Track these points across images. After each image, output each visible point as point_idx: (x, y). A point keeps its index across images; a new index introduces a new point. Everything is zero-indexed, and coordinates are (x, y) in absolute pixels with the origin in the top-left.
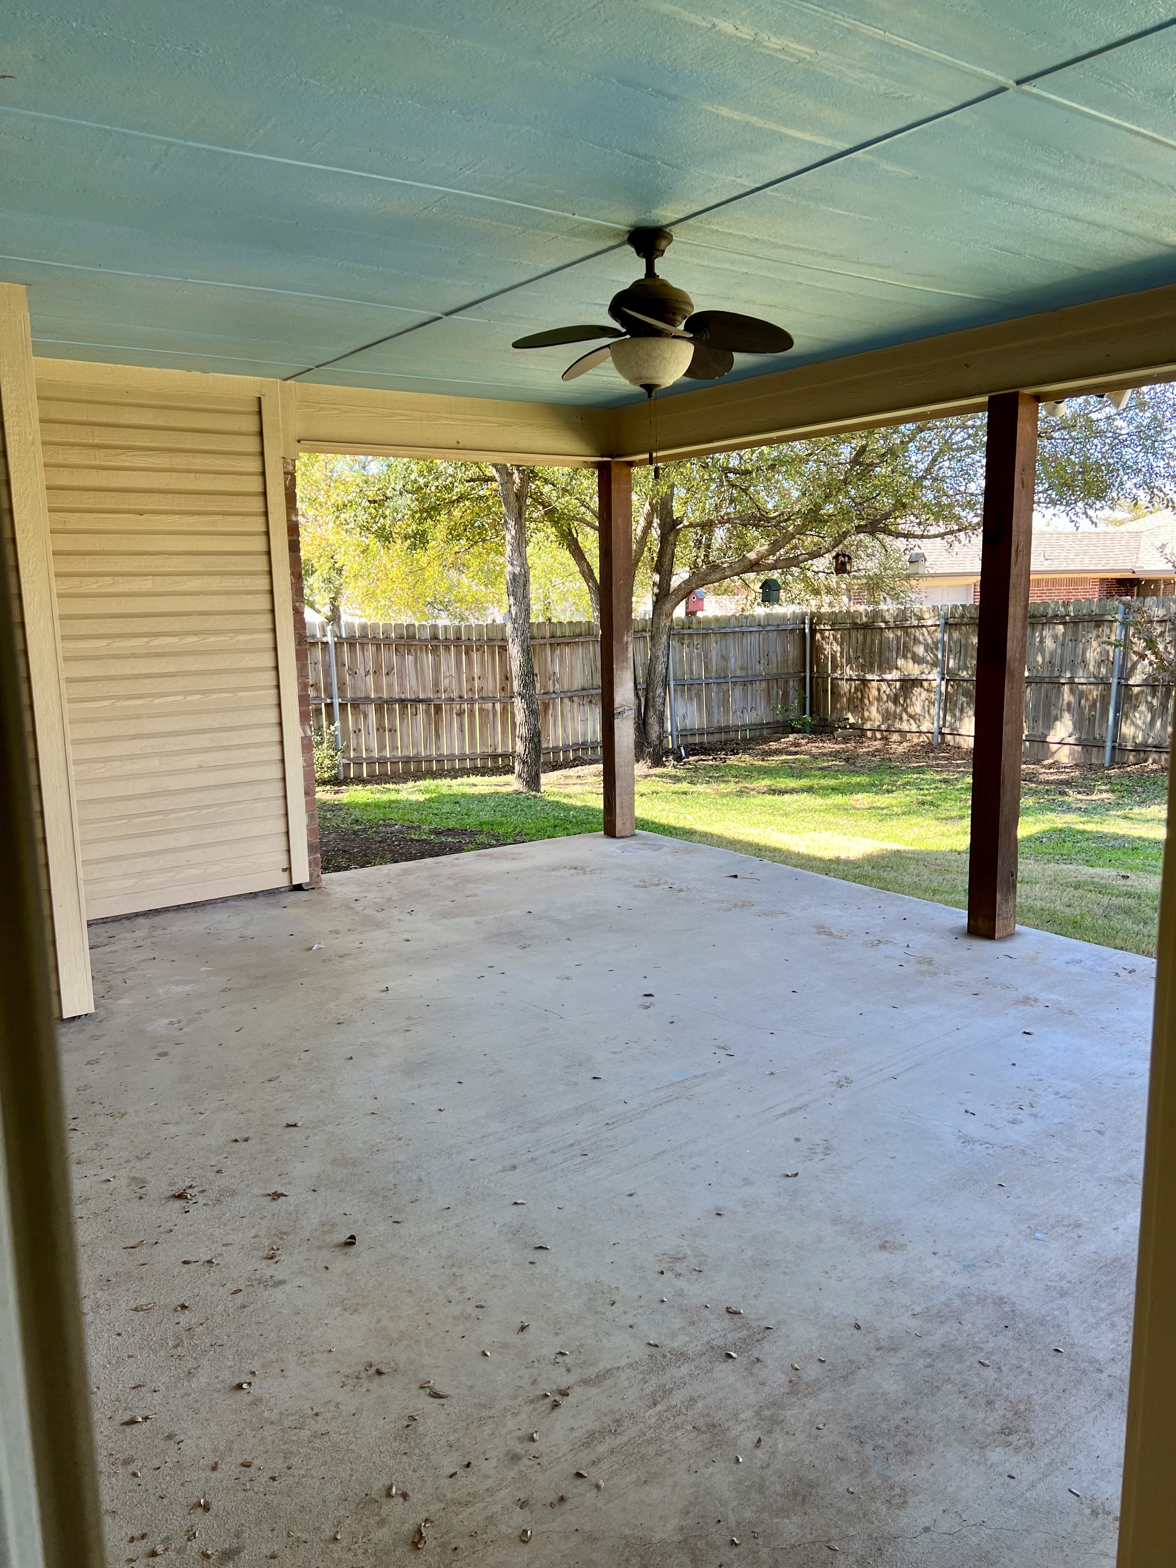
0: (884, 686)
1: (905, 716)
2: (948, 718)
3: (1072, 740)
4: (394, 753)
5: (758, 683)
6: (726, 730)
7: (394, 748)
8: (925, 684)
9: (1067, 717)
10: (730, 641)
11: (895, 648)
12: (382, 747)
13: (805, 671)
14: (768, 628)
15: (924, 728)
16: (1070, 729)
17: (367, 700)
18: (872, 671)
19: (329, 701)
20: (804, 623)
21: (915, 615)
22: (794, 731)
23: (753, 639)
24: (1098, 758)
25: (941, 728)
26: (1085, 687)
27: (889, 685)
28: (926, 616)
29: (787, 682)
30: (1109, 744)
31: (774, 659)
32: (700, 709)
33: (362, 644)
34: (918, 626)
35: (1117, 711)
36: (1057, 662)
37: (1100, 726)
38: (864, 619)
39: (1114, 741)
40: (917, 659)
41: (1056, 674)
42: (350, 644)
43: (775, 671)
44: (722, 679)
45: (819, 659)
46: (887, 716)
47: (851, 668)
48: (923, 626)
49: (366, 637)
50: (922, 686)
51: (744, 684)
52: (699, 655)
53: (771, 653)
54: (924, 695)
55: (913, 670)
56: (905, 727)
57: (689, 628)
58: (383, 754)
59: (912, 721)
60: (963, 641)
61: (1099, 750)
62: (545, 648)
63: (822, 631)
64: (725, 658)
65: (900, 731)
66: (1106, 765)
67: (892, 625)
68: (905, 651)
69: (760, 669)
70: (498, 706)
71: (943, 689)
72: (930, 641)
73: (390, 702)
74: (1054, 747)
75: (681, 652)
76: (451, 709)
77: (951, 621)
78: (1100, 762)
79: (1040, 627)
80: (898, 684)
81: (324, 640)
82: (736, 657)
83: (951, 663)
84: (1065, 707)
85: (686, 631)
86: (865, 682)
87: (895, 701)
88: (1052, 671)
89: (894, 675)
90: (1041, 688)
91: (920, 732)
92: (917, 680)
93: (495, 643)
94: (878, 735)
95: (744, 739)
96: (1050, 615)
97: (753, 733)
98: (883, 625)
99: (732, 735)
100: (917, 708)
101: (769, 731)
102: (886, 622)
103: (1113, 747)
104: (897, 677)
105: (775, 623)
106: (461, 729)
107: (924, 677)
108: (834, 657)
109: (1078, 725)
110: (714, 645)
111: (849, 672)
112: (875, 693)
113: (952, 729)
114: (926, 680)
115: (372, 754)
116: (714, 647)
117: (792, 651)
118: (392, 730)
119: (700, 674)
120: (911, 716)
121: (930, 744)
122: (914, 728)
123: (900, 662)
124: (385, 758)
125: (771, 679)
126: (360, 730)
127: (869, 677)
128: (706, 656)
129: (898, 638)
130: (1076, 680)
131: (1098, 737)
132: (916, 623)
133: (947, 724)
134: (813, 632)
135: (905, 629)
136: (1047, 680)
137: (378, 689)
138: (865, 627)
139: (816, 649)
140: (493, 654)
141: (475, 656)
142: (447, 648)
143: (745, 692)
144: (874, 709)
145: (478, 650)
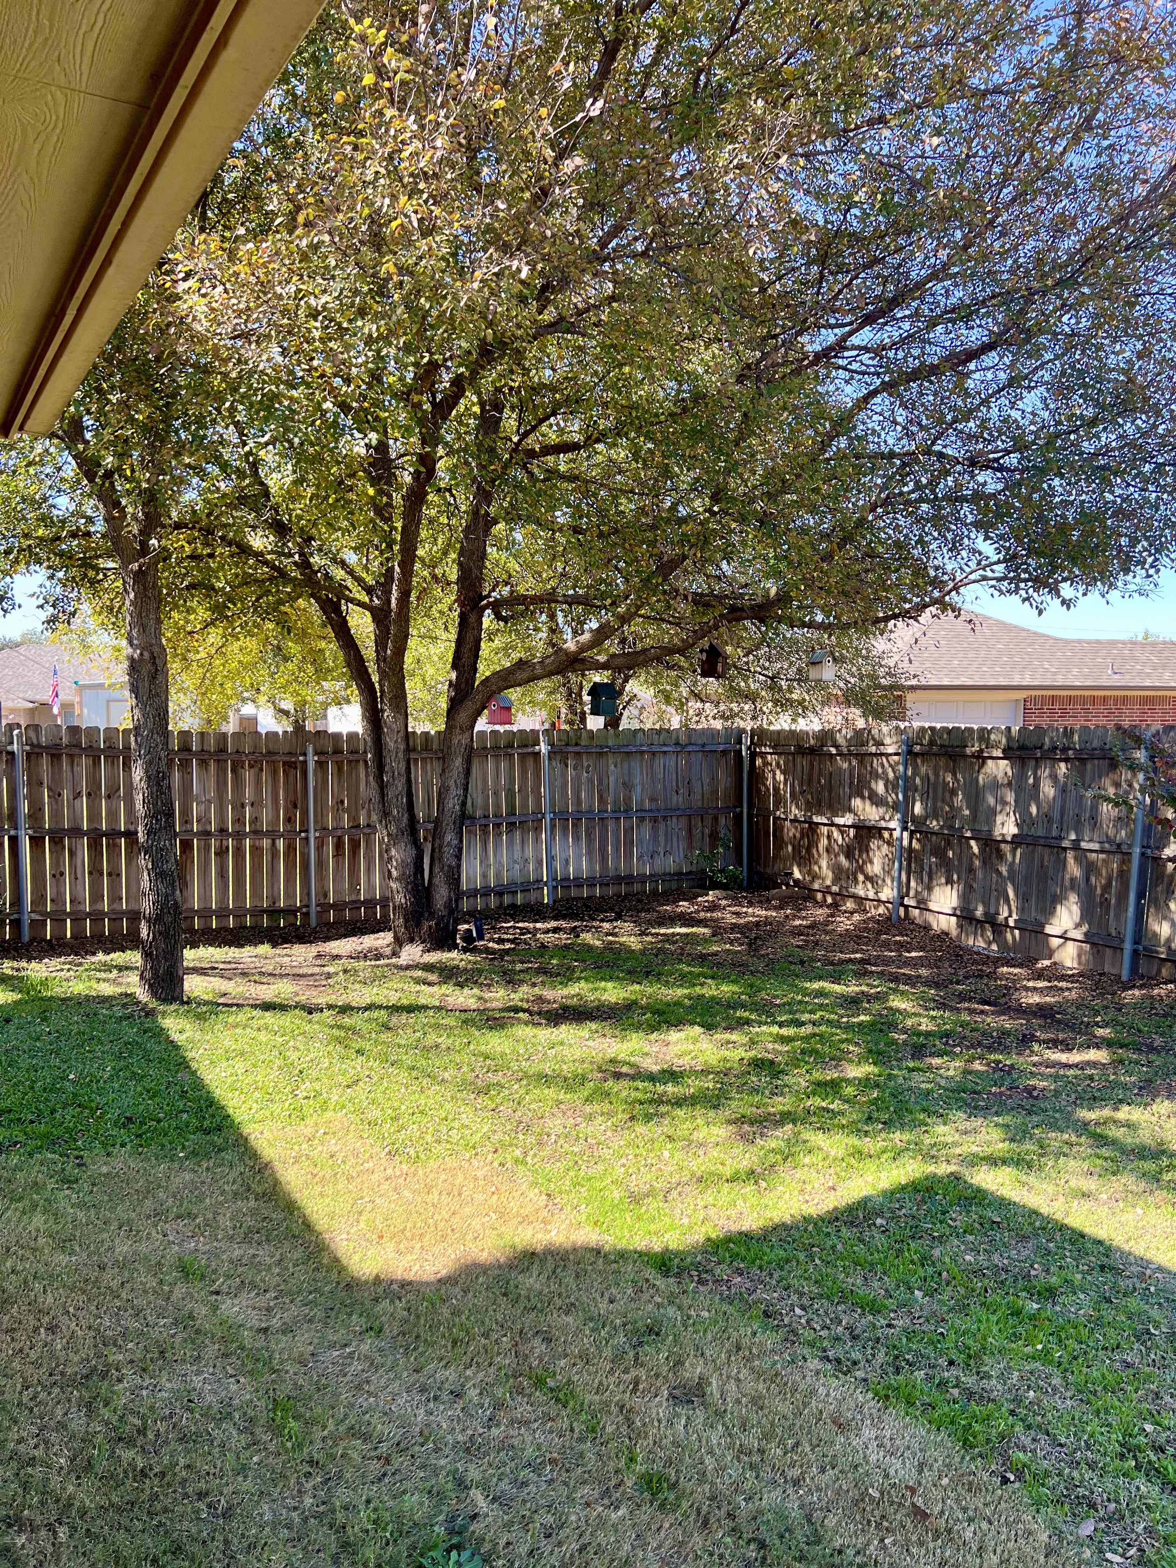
0: (836, 834)
1: (861, 878)
2: (913, 884)
3: (1078, 934)
4: (116, 906)
5: (674, 819)
6: (629, 879)
7: (115, 898)
8: (886, 835)
9: (1073, 898)
10: (636, 764)
11: (847, 781)
12: (96, 897)
13: (741, 806)
14: (690, 748)
15: (883, 897)
16: (1077, 919)
17: (76, 832)
18: (820, 813)
19: (12, 833)
20: (740, 743)
21: (874, 739)
22: (715, 886)
23: (668, 763)
24: (1113, 965)
25: (902, 898)
26: (1094, 855)
27: (842, 833)
28: (888, 741)
29: (716, 819)
30: (1128, 946)
31: (697, 789)
32: (590, 853)
33: (71, 756)
34: (876, 755)
35: (1141, 895)
36: (1056, 815)
37: (1117, 917)
38: (812, 742)
39: (1136, 942)
40: (876, 800)
41: (1055, 833)
42: (53, 756)
43: (700, 804)
44: (624, 811)
45: (759, 790)
46: (839, 873)
47: (797, 807)
48: (882, 754)
49: (78, 745)
50: (881, 837)
51: (655, 820)
52: (590, 781)
53: (693, 781)
54: (885, 849)
55: (871, 813)
56: (860, 891)
57: (577, 744)
58: (98, 907)
59: (869, 886)
60: (932, 778)
61: (1115, 954)
62: (357, 768)
63: (763, 755)
64: (628, 786)
65: (855, 897)
66: (1124, 978)
67: (845, 751)
68: (861, 788)
69: (677, 800)
70: (281, 844)
71: (905, 843)
72: (891, 775)
73: (113, 834)
74: (1055, 942)
75: (564, 775)
76: (208, 847)
77: (917, 748)
78: (1114, 971)
79: (1033, 763)
80: (852, 832)
81: (9, 748)
82: (643, 786)
83: (918, 809)
84: (1067, 883)
85: (571, 749)
86: (814, 826)
87: (849, 855)
88: (1049, 830)
89: (846, 819)
90: (1033, 851)
91: (879, 901)
92: (874, 827)
93: (277, 758)
94: (829, 900)
95: (654, 892)
96: (1046, 747)
97: (667, 885)
98: (833, 751)
99: (636, 887)
100: (876, 868)
101: (691, 883)
102: (837, 747)
103: (1135, 952)
104: (850, 823)
105: (700, 742)
106: (222, 874)
107: (883, 824)
108: (776, 789)
109: (1087, 914)
110: (612, 767)
111: (795, 812)
112: (824, 842)
113: (918, 902)
114: (886, 829)
115: (81, 907)
116: (613, 770)
117: (724, 780)
118: (114, 875)
119: (591, 806)
120: (868, 878)
121: (889, 919)
122: (871, 895)
123: (857, 803)
124: (102, 912)
125: (690, 816)
126: (62, 874)
127: (817, 819)
128: (600, 782)
129: (851, 769)
130: (1084, 845)
131: (1114, 934)
132: (873, 749)
133: (912, 894)
134: (753, 755)
135: (862, 757)
136: (1042, 842)
137: (94, 815)
138: (812, 751)
139: (756, 776)
140: (275, 772)
141: (248, 775)
142: (203, 763)
143: (655, 831)
144: (824, 863)
145: (251, 766)
